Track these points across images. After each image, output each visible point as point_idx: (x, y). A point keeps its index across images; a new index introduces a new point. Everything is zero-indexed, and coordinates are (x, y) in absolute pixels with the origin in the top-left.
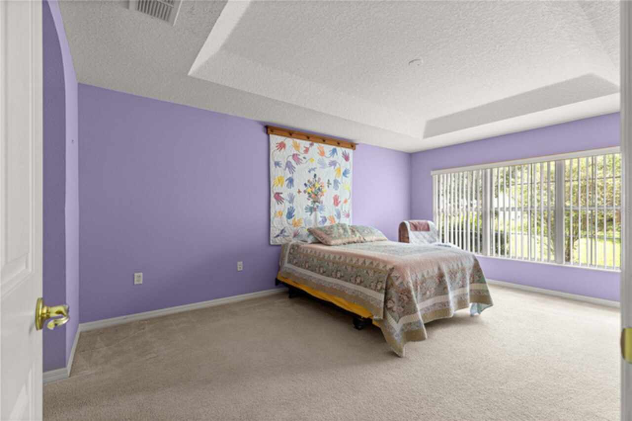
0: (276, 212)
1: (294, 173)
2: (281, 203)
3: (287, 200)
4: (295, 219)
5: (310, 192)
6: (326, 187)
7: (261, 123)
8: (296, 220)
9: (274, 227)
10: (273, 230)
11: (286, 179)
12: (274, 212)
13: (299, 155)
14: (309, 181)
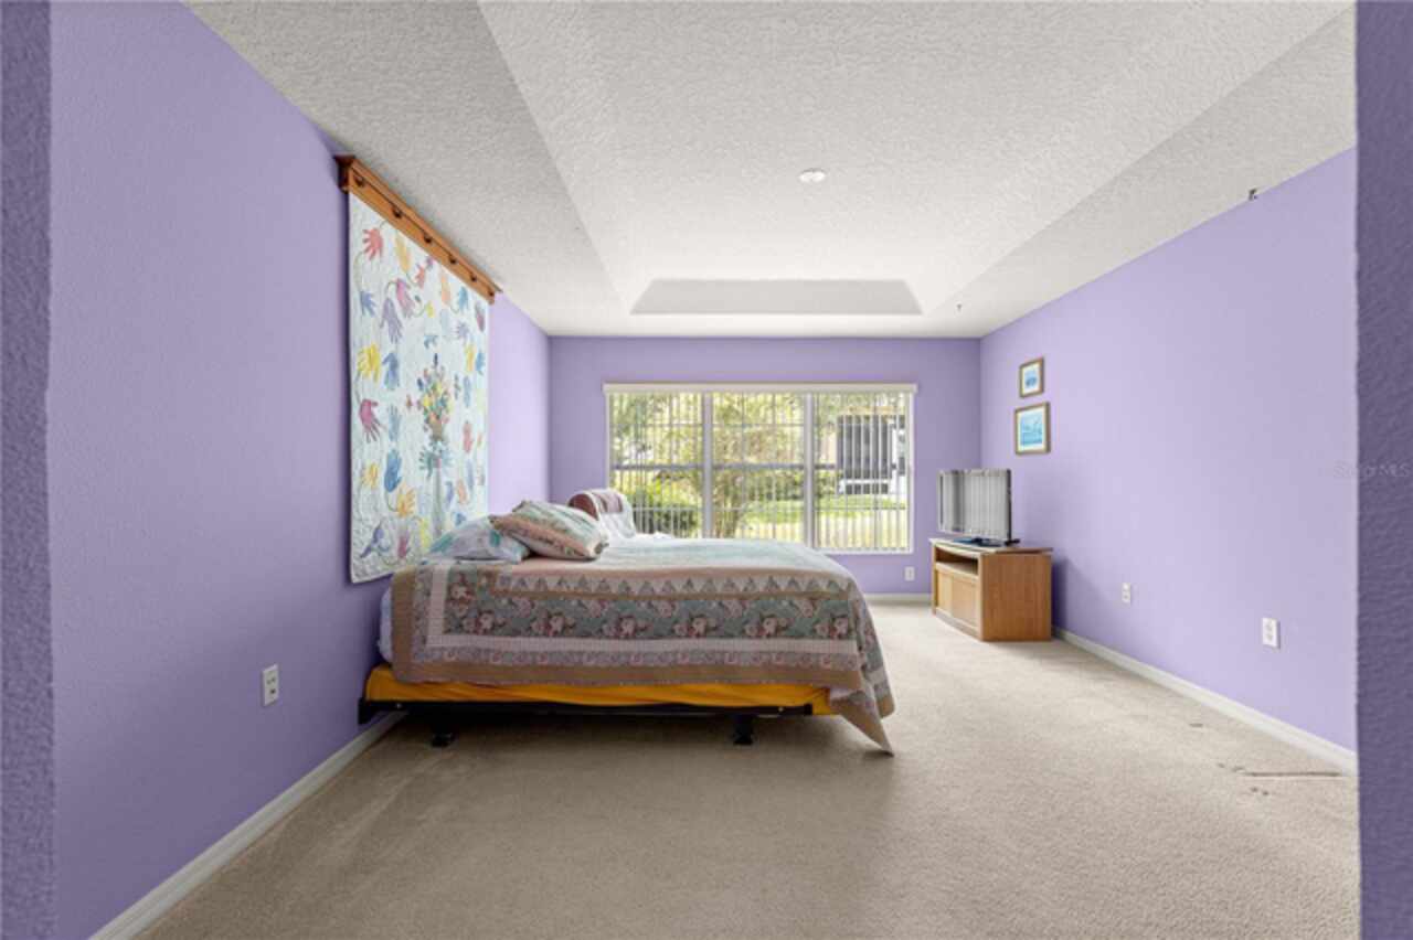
0: (363, 468)
1: (400, 340)
2: (375, 438)
3: (385, 428)
4: (401, 491)
5: (428, 407)
6: (453, 397)
7: (328, 140)
8: (405, 492)
9: (360, 520)
10: (358, 532)
11: (382, 359)
12: (360, 467)
13: (409, 287)
14: (426, 375)
